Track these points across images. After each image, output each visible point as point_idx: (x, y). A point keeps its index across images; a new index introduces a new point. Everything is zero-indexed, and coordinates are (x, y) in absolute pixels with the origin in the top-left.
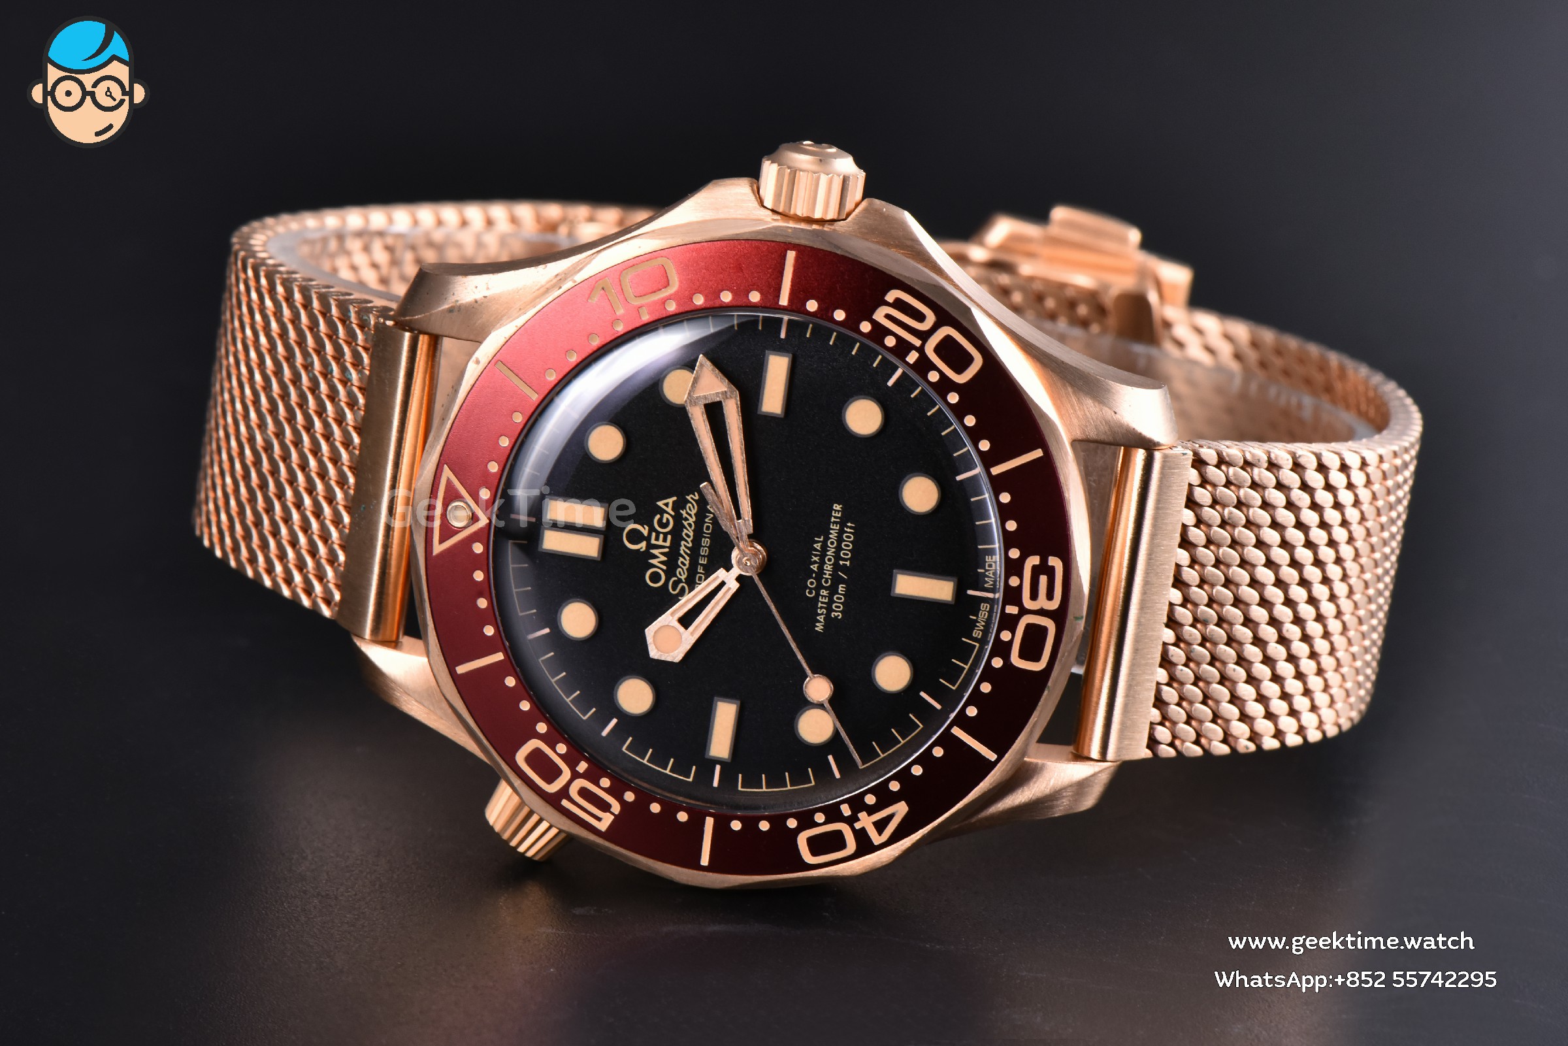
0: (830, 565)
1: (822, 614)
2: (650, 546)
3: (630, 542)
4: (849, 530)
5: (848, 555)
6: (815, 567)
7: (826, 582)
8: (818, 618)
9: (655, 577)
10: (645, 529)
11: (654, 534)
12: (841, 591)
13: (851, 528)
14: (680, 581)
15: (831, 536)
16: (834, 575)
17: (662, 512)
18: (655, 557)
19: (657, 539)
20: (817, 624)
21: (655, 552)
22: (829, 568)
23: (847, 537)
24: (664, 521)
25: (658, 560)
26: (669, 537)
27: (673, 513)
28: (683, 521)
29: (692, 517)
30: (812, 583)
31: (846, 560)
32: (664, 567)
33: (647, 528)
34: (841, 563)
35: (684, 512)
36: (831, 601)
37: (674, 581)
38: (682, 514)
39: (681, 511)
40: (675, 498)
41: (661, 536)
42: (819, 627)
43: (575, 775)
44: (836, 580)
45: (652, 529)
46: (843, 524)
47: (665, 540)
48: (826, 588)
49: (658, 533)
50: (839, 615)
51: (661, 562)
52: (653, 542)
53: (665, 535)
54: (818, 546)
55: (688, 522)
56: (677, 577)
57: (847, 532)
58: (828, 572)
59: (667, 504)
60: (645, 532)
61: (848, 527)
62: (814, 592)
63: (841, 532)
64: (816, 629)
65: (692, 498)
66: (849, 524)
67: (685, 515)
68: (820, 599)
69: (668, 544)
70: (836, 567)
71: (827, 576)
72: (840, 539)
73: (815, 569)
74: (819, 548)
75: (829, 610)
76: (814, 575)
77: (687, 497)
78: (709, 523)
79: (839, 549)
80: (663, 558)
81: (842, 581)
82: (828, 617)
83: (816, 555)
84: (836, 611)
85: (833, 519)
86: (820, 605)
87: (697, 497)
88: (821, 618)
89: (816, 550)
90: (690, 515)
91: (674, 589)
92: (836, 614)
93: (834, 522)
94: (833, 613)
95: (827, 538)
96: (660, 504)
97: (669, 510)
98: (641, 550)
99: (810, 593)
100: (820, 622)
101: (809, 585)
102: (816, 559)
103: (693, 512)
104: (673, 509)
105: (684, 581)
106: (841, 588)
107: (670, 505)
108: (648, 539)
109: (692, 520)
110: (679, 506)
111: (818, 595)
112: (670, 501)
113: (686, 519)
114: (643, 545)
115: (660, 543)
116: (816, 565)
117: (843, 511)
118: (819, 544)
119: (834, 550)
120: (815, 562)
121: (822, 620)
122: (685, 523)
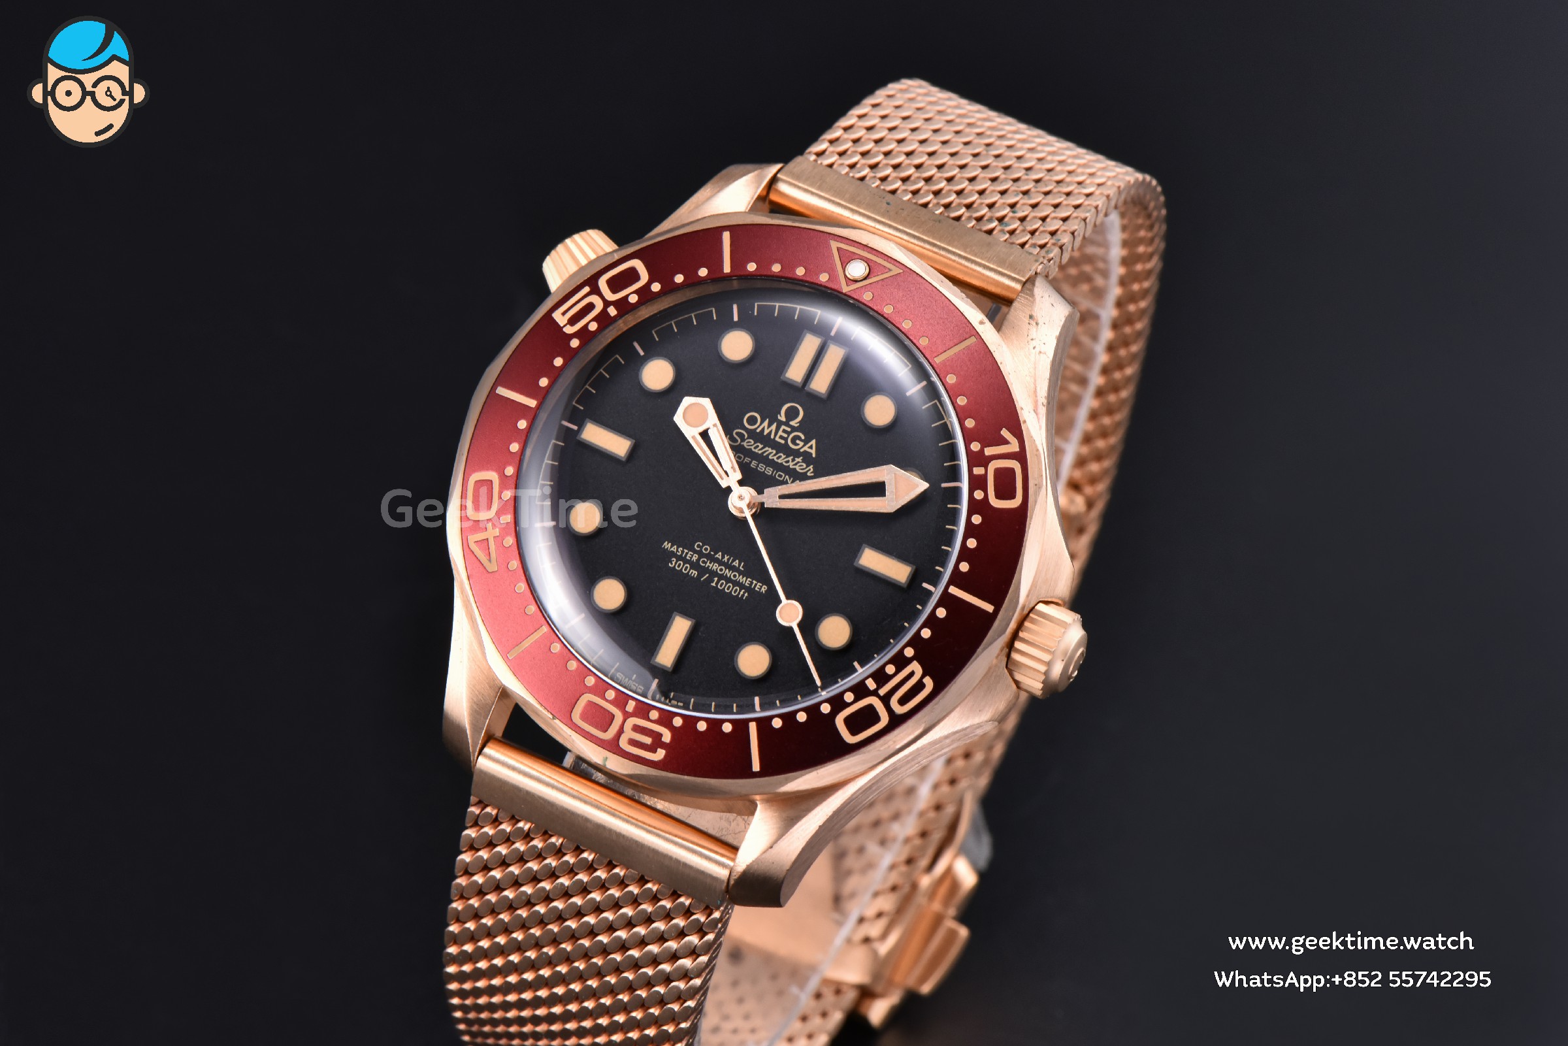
0: (717, 569)
1: (677, 551)
2: (780, 423)
3: (789, 408)
4: (742, 593)
5: (721, 586)
6: (719, 555)
7: (704, 562)
8: (675, 547)
9: (752, 420)
10: (797, 423)
11: (789, 429)
12: (692, 573)
13: (743, 595)
14: (743, 439)
15: (741, 576)
16: (707, 570)
17: (806, 442)
18: (769, 425)
19: (784, 431)
20: (670, 544)
21: (774, 427)
22: (715, 568)
23: (736, 590)
24: (798, 442)
25: (766, 427)
26: (783, 442)
27: (802, 450)
28: (792, 457)
29: (794, 465)
30: (706, 549)
31: (717, 584)
32: (758, 431)
33: (796, 425)
34: (716, 579)
35: (799, 460)
36: (686, 561)
37: (744, 436)
38: (798, 458)
39: (801, 458)
40: (814, 456)
41: (785, 435)
42: (667, 545)
43: (607, 304)
44: (703, 571)
45: (794, 429)
46: (749, 590)
47: (781, 437)
48: (698, 560)
49: (789, 433)
50: (672, 564)
51: (763, 429)
52: (783, 427)
53: (786, 439)
54: (736, 563)
55: (791, 461)
56: (747, 439)
57: (740, 591)
58: (711, 565)
59: (811, 448)
60: (792, 423)
61: (744, 593)
62: (699, 549)
63: (742, 586)
64: (666, 542)
65: (810, 470)
66: (746, 595)
67: (797, 460)
68: (690, 553)
69: (777, 439)
70: (713, 574)
71: (708, 563)
72: (736, 583)
73: (717, 556)
74: (734, 563)
75: (679, 558)
76: (712, 553)
77: (812, 466)
78: (784, 478)
79: (728, 580)
80: (766, 432)
81: (700, 576)
82: (673, 554)
83: (728, 560)
84: (676, 563)
85: (755, 582)
86: (686, 551)
87: (809, 474)
88: (674, 549)
89: (733, 561)
90: (796, 464)
91: (737, 433)
92: (674, 563)
93: (752, 583)
94: (675, 560)
95: (740, 573)
96: (813, 442)
97: (806, 448)
98: (779, 416)
99: (698, 546)
100: (671, 547)
101: (705, 547)
102: (726, 558)
103: (797, 468)
104: (805, 451)
105: (742, 443)
106: (694, 573)
107: (809, 450)
108: (787, 424)
109: (791, 465)
110: (807, 457)
111: (695, 552)
112: (813, 452)
113: (793, 460)
114: (782, 418)
115: (780, 433)
116: (720, 558)
117: (759, 593)
118: (737, 565)
119: (728, 576)
120: (723, 557)
121: (672, 549)
122: (790, 459)
